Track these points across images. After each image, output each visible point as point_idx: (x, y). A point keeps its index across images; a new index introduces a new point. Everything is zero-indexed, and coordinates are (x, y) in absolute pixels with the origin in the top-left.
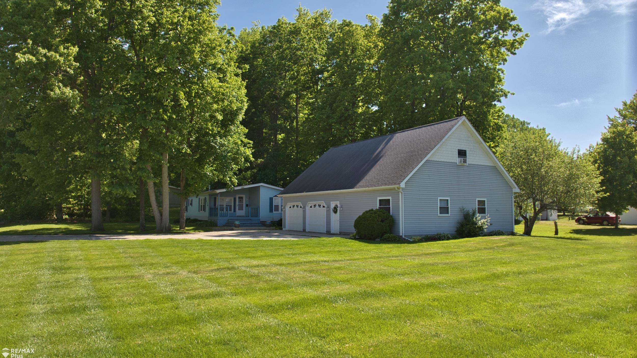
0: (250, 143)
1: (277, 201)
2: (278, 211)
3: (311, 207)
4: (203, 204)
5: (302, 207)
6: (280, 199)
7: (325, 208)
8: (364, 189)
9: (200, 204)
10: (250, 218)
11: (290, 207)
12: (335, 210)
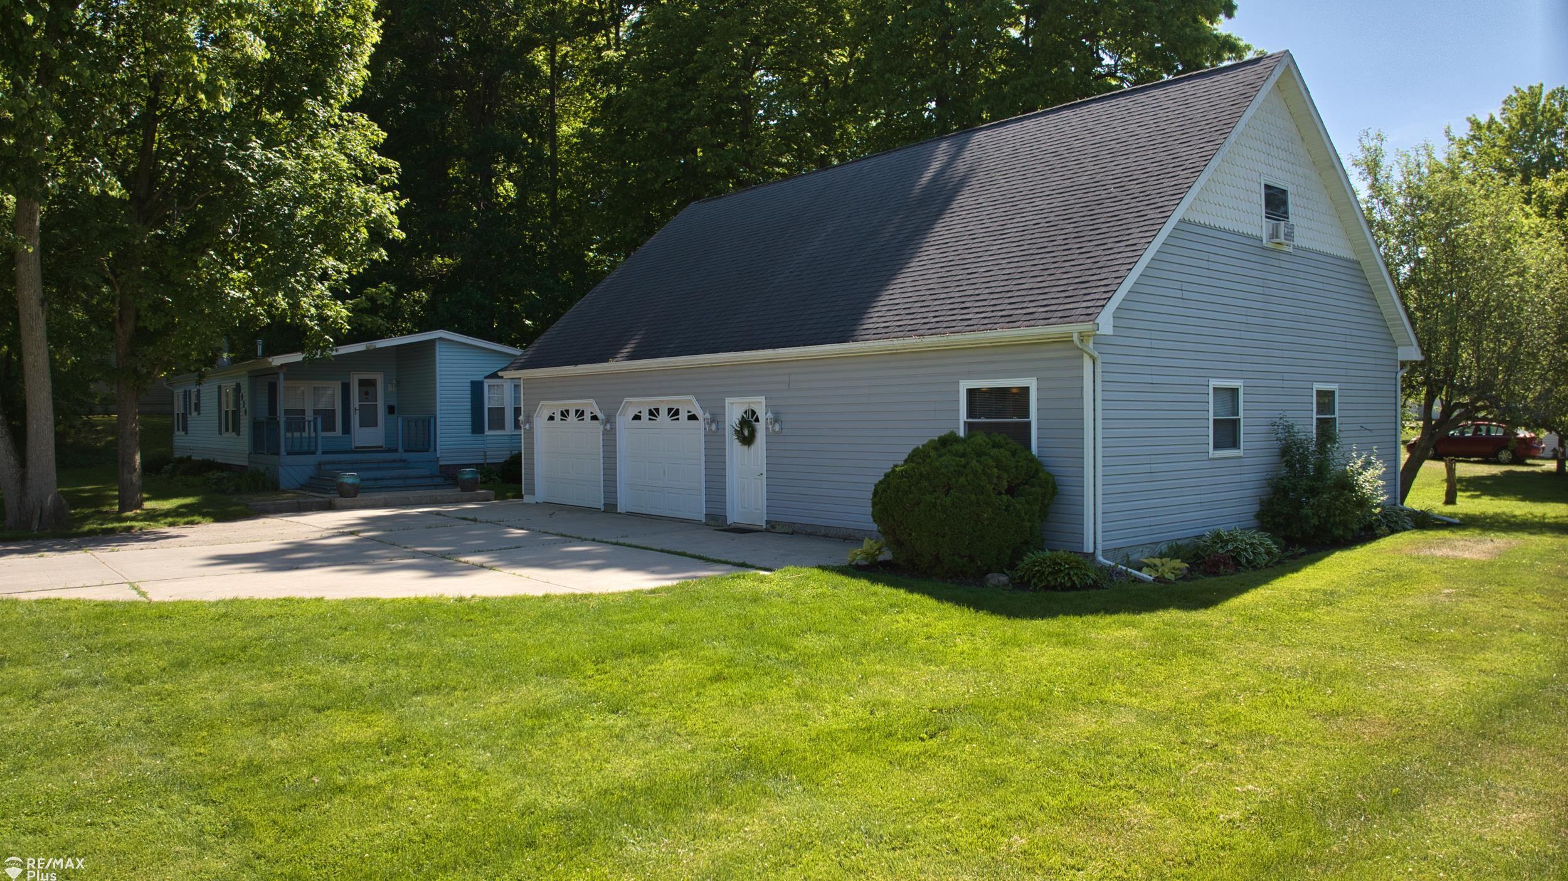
0: (386, 170)
1: (500, 395)
2: (502, 427)
3: (637, 417)
4: (231, 408)
5: (600, 416)
6: (508, 388)
7: (700, 424)
8: (896, 343)
9: (224, 408)
10: (401, 455)
11: (551, 418)
12: (746, 432)
